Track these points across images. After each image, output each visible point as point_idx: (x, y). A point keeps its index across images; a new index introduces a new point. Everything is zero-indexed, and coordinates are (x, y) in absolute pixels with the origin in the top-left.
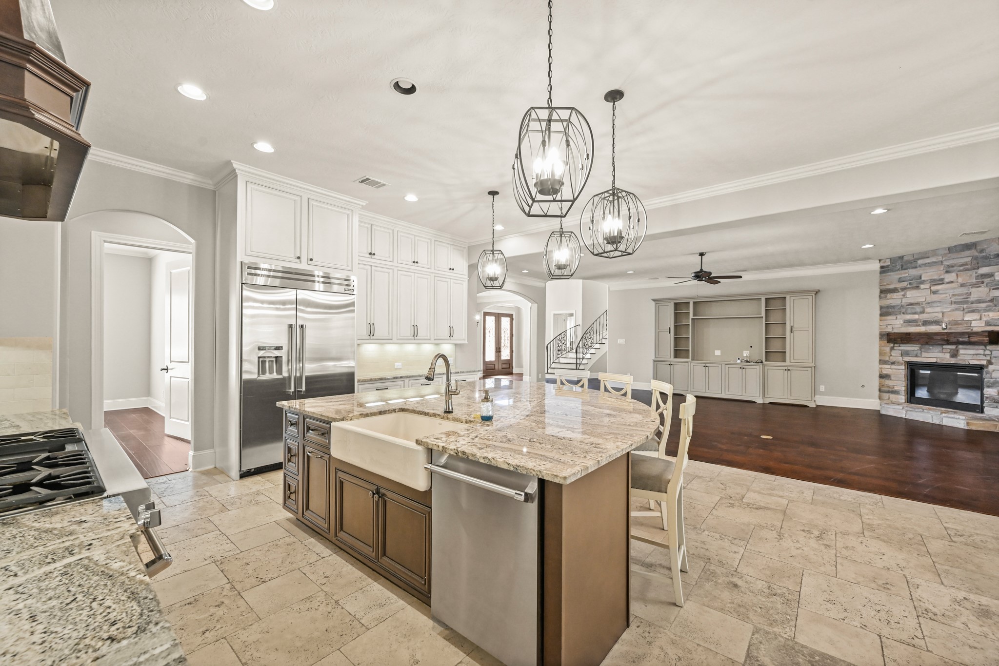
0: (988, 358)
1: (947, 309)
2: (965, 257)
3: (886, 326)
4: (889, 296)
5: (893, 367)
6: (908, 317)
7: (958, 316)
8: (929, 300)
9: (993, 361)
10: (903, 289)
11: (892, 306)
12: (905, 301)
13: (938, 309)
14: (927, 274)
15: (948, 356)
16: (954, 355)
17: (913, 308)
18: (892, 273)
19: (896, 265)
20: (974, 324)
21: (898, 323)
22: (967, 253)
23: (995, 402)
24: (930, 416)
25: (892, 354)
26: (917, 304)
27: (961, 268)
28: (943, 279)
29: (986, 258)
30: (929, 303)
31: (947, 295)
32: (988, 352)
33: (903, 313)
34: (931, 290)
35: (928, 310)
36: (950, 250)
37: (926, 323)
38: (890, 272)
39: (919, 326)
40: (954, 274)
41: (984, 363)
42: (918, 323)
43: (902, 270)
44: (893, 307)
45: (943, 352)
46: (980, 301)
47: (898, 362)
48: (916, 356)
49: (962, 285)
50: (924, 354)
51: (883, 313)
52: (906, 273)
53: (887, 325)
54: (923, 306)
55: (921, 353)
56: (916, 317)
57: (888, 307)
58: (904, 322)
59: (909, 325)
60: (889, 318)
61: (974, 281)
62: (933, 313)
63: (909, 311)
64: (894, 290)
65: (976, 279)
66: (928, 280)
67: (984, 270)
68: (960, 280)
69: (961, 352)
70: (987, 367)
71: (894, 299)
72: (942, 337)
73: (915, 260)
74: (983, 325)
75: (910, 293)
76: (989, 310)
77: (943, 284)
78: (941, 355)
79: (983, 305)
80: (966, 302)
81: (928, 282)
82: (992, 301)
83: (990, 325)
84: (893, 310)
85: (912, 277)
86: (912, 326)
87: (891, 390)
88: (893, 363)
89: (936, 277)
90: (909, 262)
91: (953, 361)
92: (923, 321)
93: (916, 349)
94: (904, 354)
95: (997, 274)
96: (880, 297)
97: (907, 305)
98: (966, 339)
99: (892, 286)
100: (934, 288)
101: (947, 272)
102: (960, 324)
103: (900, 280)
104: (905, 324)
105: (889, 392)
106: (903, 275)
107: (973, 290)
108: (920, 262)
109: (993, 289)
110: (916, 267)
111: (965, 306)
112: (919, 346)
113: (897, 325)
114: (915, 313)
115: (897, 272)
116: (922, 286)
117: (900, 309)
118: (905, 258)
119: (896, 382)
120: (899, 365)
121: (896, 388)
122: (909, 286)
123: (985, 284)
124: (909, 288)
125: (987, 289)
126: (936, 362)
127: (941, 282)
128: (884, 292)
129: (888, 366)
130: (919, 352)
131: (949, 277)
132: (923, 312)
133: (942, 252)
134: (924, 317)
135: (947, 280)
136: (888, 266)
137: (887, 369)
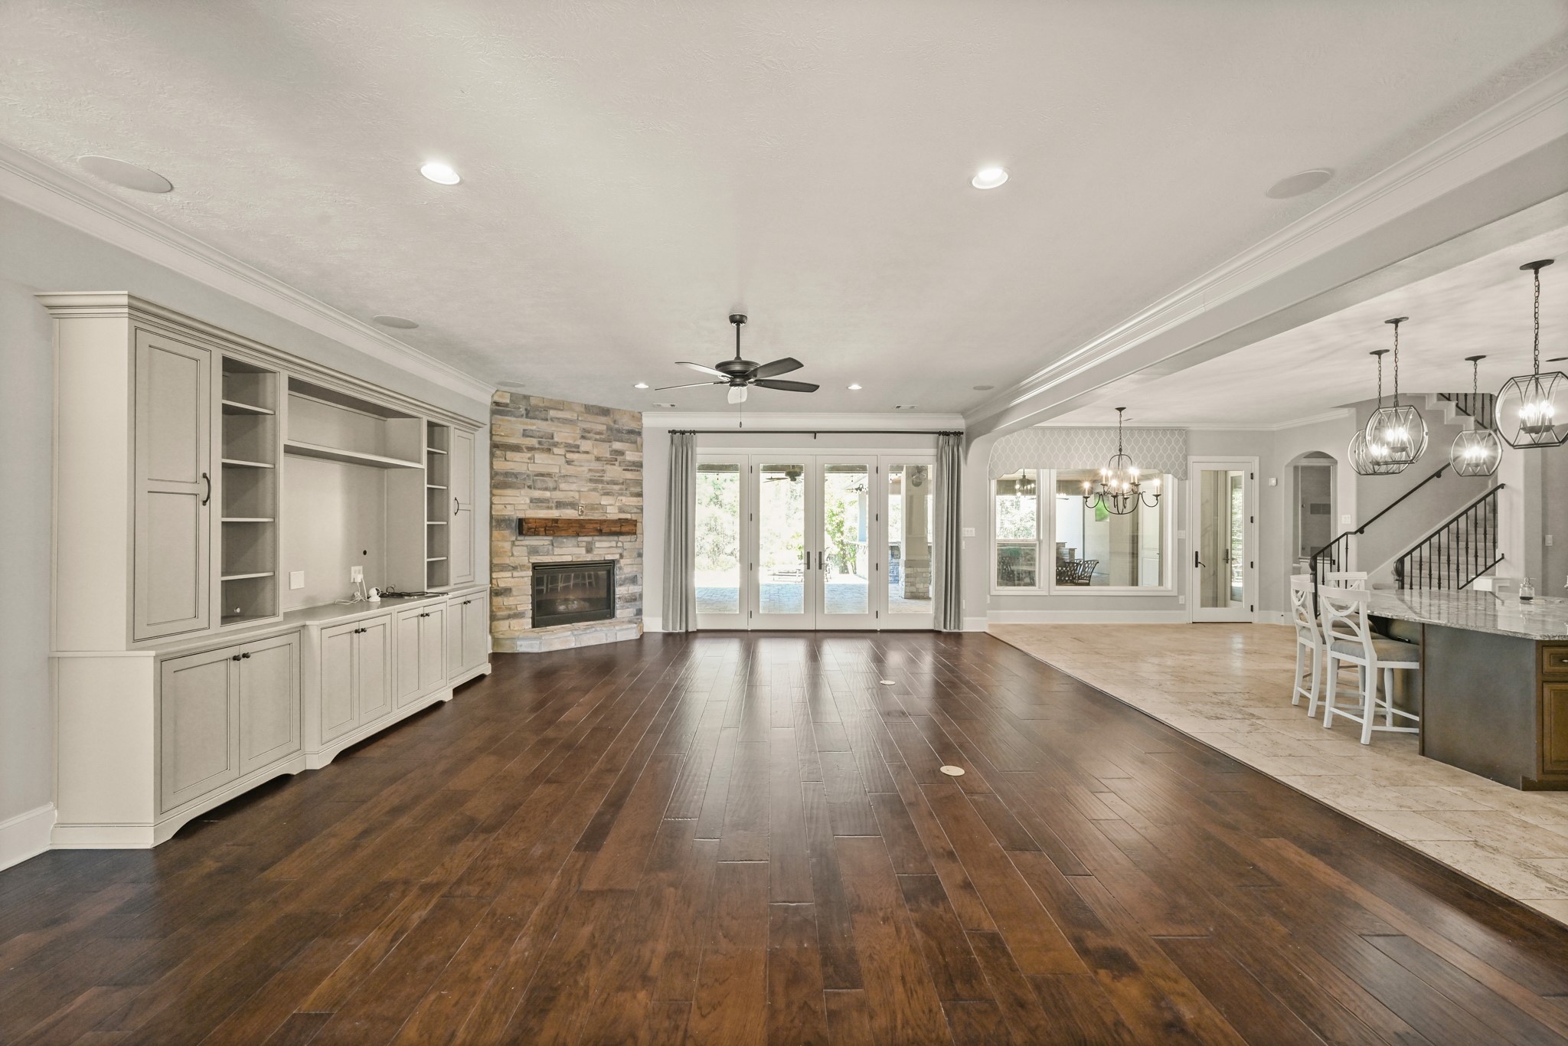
0: (620, 551)
1: (586, 487)
2: (599, 424)
3: (503, 506)
4: (510, 455)
5: (516, 574)
6: (537, 494)
7: (594, 498)
8: (563, 472)
9: (625, 554)
10: (530, 449)
11: (513, 474)
12: (532, 467)
13: (574, 487)
14: (563, 435)
15: (583, 551)
16: (589, 550)
17: (544, 481)
18: (513, 419)
19: (520, 408)
20: (609, 509)
21: (523, 502)
22: (603, 419)
23: (627, 602)
24: (604, 635)
25: (515, 554)
26: (549, 475)
27: (598, 437)
28: (578, 447)
29: (619, 431)
30: (564, 476)
31: (582, 468)
32: (620, 544)
33: (530, 487)
34: (565, 457)
35: (563, 486)
36: (589, 409)
37: (560, 505)
38: (511, 416)
39: (551, 508)
40: (589, 442)
41: (617, 557)
42: (550, 505)
43: (527, 417)
44: (516, 475)
45: (578, 547)
46: (615, 483)
47: (524, 566)
48: (548, 554)
49: (598, 459)
50: (557, 551)
51: (498, 484)
52: (534, 424)
53: (505, 505)
54: (557, 479)
55: (553, 550)
56: (547, 494)
57: (507, 474)
58: (531, 502)
59: (538, 506)
60: (509, 492)
61: (608, 456)
62: (569, 491)
63: (539, 485)
64: (516, 448)
65: (611, 455)
66: (562, 443)
67: (617, 446)
68: (596, 452)
69: (598, 545)
70: (618, 561)
71: (516, 463)
72: (595, 525)
73: (546, 409)
74: (617, 511)
75: (540, 457)
76: (622, 495)
77: (579, 452)
78: (577, 550)
79: (616, 487)
80: (602, 482)
81: (562, 446)
82: (623, 483)
83: (624, 512)
84: (515, 480)
85: (543, 434)
86: (541, 508)
87: (511, 612)
88: (515, 568)
89: (570, 441)
90: (537, 408)
91: (589, 558)
92: (557, 502)
93: (547, 543)
94: (534, 551)
95: (627, 452)
96: (492, 455)
97: (537, 475)
98: (617, 529)
99: (512, 441)
100: (570, 456)
101: (583, 437)
102: (597, 509)
103: (526, 434)
104: (531, 504)
105: (509, 617)
106: (529, 427)
107: (608, 467)
108: (552, 413)
109: (624, 470)
110: (547, 420)
111: (600, 486)
112: (551, 538)
113: (518, 503)
114: (546, 489)
115: (519, 419)
116: (556, 450)
117: (525, 479)
118: (533, 401)
119: (518, 598)
120: (525, 570)
121: (520, 609)
122: (537, 446)
123: (617, 463)
124: (538, 449)
125: (620, 469)
126: (572, 561)
127: (574, 448)
128: (497, 447)
129: (509, 574)
130: (551, 547)
131: (586, 445)
132: (555, 489)
133: (578, 409)
134: (558, 495)
135: (582, 449)
136: (506, 405)
137: (504, 579)
